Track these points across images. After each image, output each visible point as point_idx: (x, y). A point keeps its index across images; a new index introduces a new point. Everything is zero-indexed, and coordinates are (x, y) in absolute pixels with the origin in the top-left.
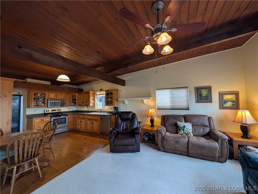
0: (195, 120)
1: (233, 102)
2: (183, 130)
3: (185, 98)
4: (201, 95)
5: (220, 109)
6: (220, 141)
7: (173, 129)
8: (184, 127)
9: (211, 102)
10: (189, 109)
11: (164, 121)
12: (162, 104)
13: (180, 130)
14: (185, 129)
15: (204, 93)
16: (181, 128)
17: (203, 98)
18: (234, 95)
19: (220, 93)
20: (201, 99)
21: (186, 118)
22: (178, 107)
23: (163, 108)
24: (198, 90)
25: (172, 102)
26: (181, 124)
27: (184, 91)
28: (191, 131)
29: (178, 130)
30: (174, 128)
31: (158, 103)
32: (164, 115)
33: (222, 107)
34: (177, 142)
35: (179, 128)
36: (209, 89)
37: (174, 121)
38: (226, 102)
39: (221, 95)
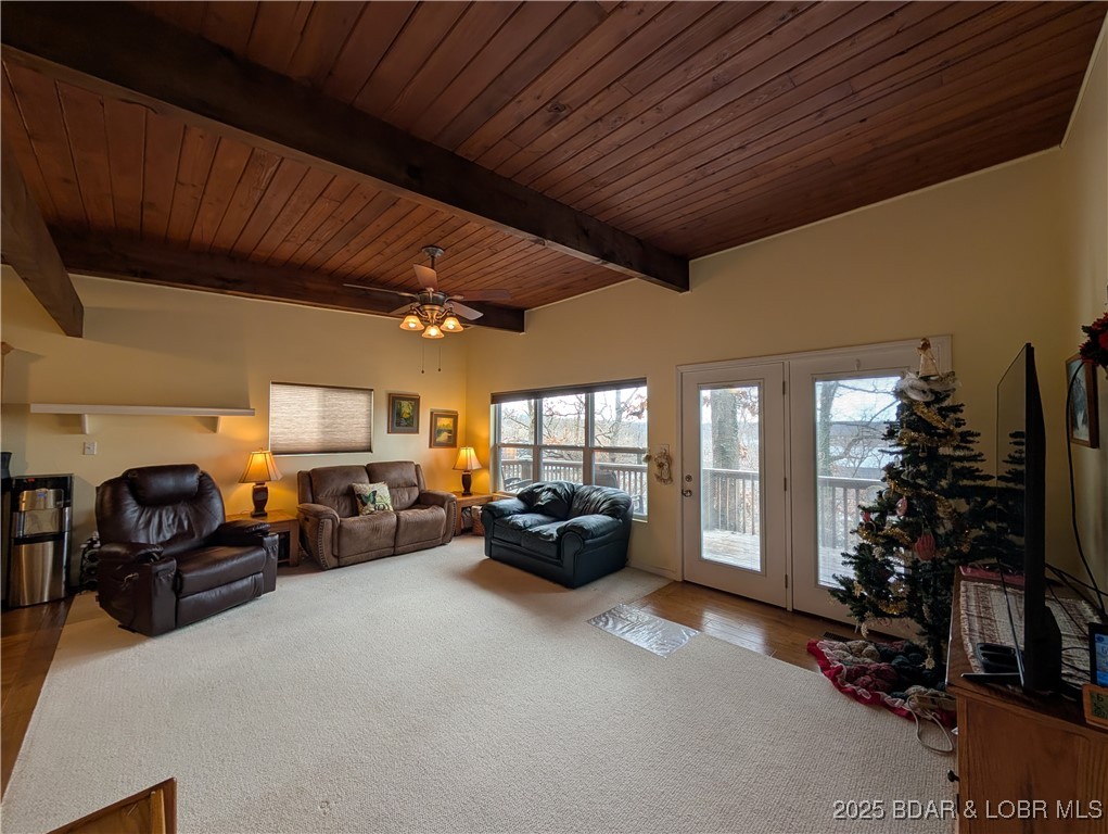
0: (394, 475)
1: (450, 432)
2: (374, 502)
3: (363, 420)
4: (399, 414)
5: (430, 447)
6: (446, 504)
7: (343, 507)
8: (374, 493)
9: (417, 432)
10: (370, 450)
11: (309, 489)
12: (290, 436)
13: (365, 504)
14: (378, 499)
15: (406, 408)
16: (368, 498)
17: (404, 423)
18: (451, 420)
19: (432, 413)
20: (398, 424)
21: (373, 473)
22: (343, 445)
23: (292, 448)
24: (394, 400)
25: (326, 428)
26: (365, 487)
27: (362, 398)
28: (389, 502)
29: (360, 506)
30: (345, 504)
31: (278, 431)
32: (308, 468)
33: (433, 443)
34: (376, 530)
35: (361, 498)
36: (415, 401)
37: (343, 485)
38: (440, 432)
39: (434, 416)
